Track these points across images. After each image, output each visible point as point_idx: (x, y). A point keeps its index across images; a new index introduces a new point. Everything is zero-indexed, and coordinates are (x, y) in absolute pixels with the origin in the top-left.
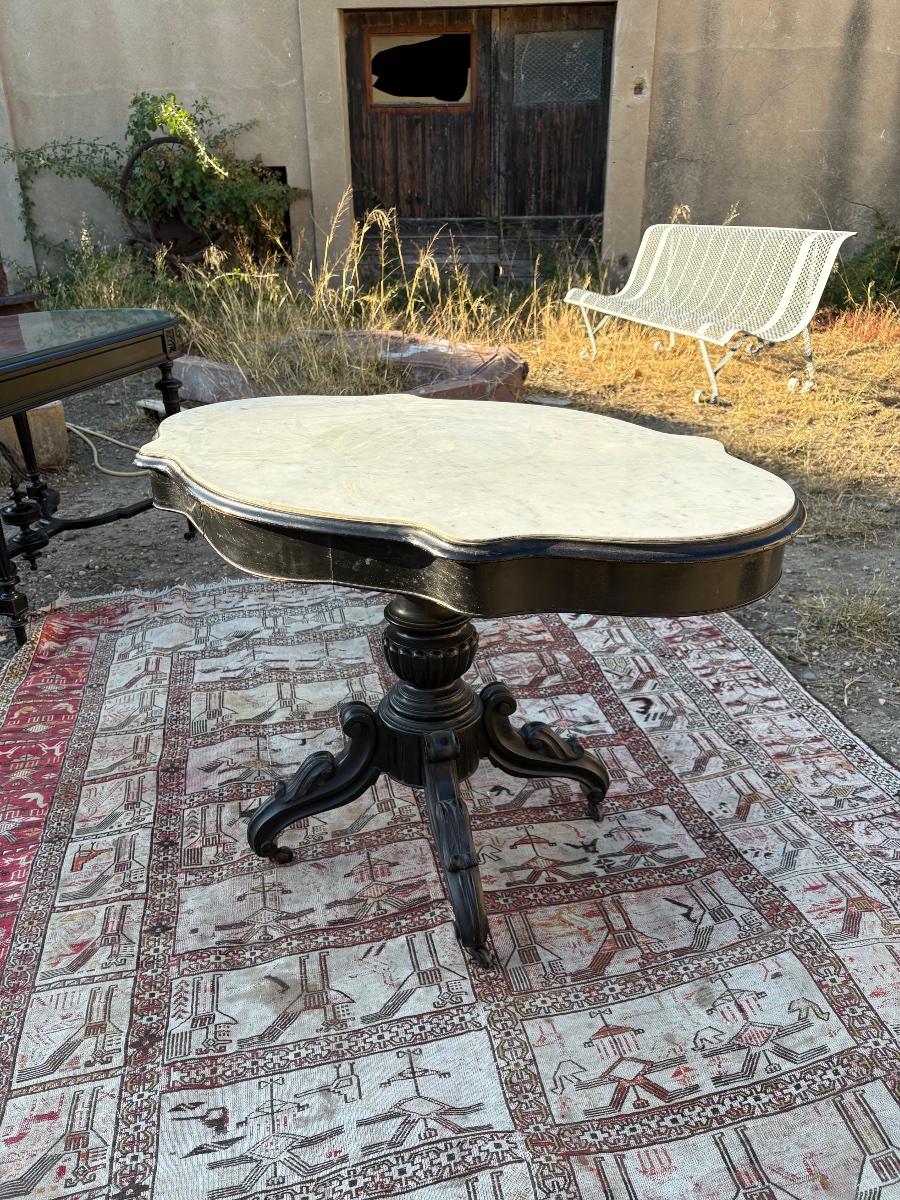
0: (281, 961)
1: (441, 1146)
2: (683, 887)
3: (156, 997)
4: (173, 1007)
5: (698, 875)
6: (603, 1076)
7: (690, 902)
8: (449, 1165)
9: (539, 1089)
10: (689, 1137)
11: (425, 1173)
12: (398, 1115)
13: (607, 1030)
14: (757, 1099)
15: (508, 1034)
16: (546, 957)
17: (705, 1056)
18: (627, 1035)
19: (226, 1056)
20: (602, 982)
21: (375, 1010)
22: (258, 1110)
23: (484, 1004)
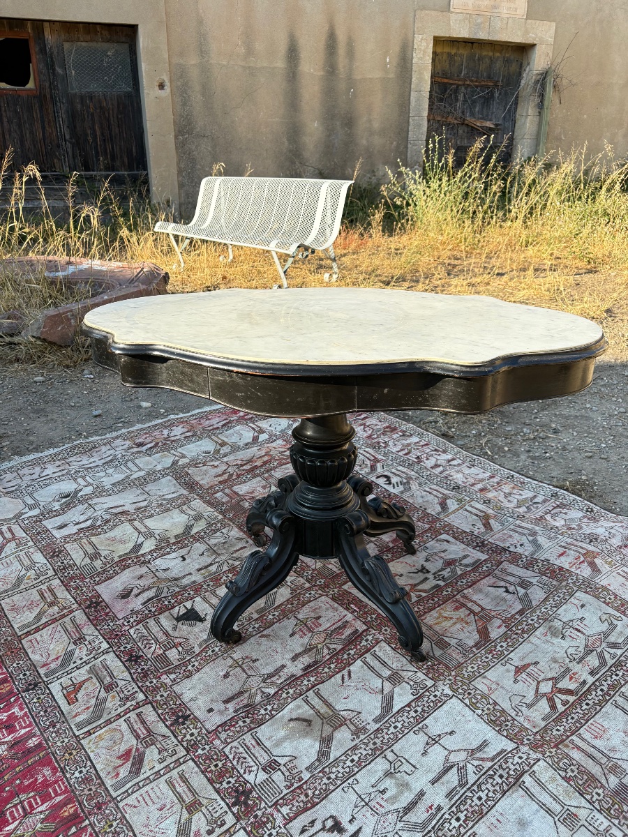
0: (292, 706)
1: (491, 772)
2: (491, 577)
3: (220, 765)
4: (239, 767)
5: (494, 568)
6: (536, 696)
7: (502, 584)
8: (503, 782)
9: (509, 718)
10: (601, 709)
11: (493, 792)
12: (451, 767)
13: (519, 670)
14: (617, 675)
15: (469, 694)
16: (453, 642)
17: (578, 663)
18: (531, 667)
19: (306, 782)
20: (493, 644)
21: (378, 712)
22: (355, 807)
23: (441, 682)
